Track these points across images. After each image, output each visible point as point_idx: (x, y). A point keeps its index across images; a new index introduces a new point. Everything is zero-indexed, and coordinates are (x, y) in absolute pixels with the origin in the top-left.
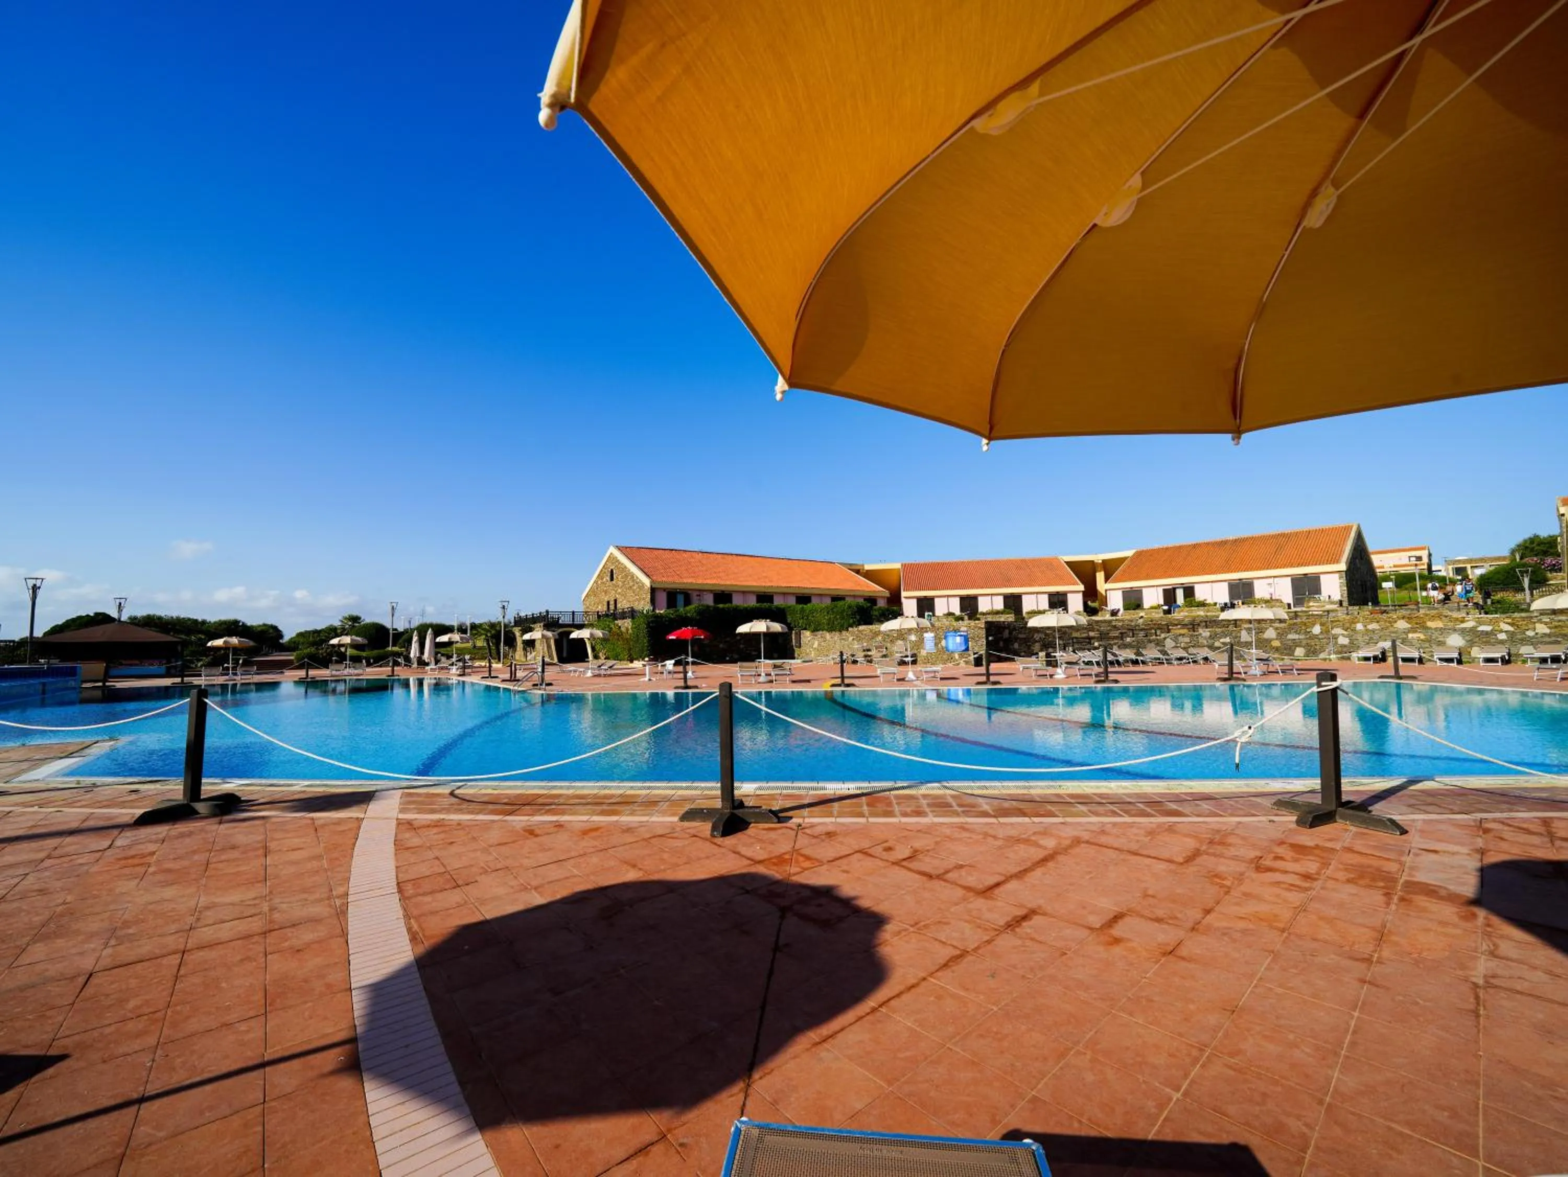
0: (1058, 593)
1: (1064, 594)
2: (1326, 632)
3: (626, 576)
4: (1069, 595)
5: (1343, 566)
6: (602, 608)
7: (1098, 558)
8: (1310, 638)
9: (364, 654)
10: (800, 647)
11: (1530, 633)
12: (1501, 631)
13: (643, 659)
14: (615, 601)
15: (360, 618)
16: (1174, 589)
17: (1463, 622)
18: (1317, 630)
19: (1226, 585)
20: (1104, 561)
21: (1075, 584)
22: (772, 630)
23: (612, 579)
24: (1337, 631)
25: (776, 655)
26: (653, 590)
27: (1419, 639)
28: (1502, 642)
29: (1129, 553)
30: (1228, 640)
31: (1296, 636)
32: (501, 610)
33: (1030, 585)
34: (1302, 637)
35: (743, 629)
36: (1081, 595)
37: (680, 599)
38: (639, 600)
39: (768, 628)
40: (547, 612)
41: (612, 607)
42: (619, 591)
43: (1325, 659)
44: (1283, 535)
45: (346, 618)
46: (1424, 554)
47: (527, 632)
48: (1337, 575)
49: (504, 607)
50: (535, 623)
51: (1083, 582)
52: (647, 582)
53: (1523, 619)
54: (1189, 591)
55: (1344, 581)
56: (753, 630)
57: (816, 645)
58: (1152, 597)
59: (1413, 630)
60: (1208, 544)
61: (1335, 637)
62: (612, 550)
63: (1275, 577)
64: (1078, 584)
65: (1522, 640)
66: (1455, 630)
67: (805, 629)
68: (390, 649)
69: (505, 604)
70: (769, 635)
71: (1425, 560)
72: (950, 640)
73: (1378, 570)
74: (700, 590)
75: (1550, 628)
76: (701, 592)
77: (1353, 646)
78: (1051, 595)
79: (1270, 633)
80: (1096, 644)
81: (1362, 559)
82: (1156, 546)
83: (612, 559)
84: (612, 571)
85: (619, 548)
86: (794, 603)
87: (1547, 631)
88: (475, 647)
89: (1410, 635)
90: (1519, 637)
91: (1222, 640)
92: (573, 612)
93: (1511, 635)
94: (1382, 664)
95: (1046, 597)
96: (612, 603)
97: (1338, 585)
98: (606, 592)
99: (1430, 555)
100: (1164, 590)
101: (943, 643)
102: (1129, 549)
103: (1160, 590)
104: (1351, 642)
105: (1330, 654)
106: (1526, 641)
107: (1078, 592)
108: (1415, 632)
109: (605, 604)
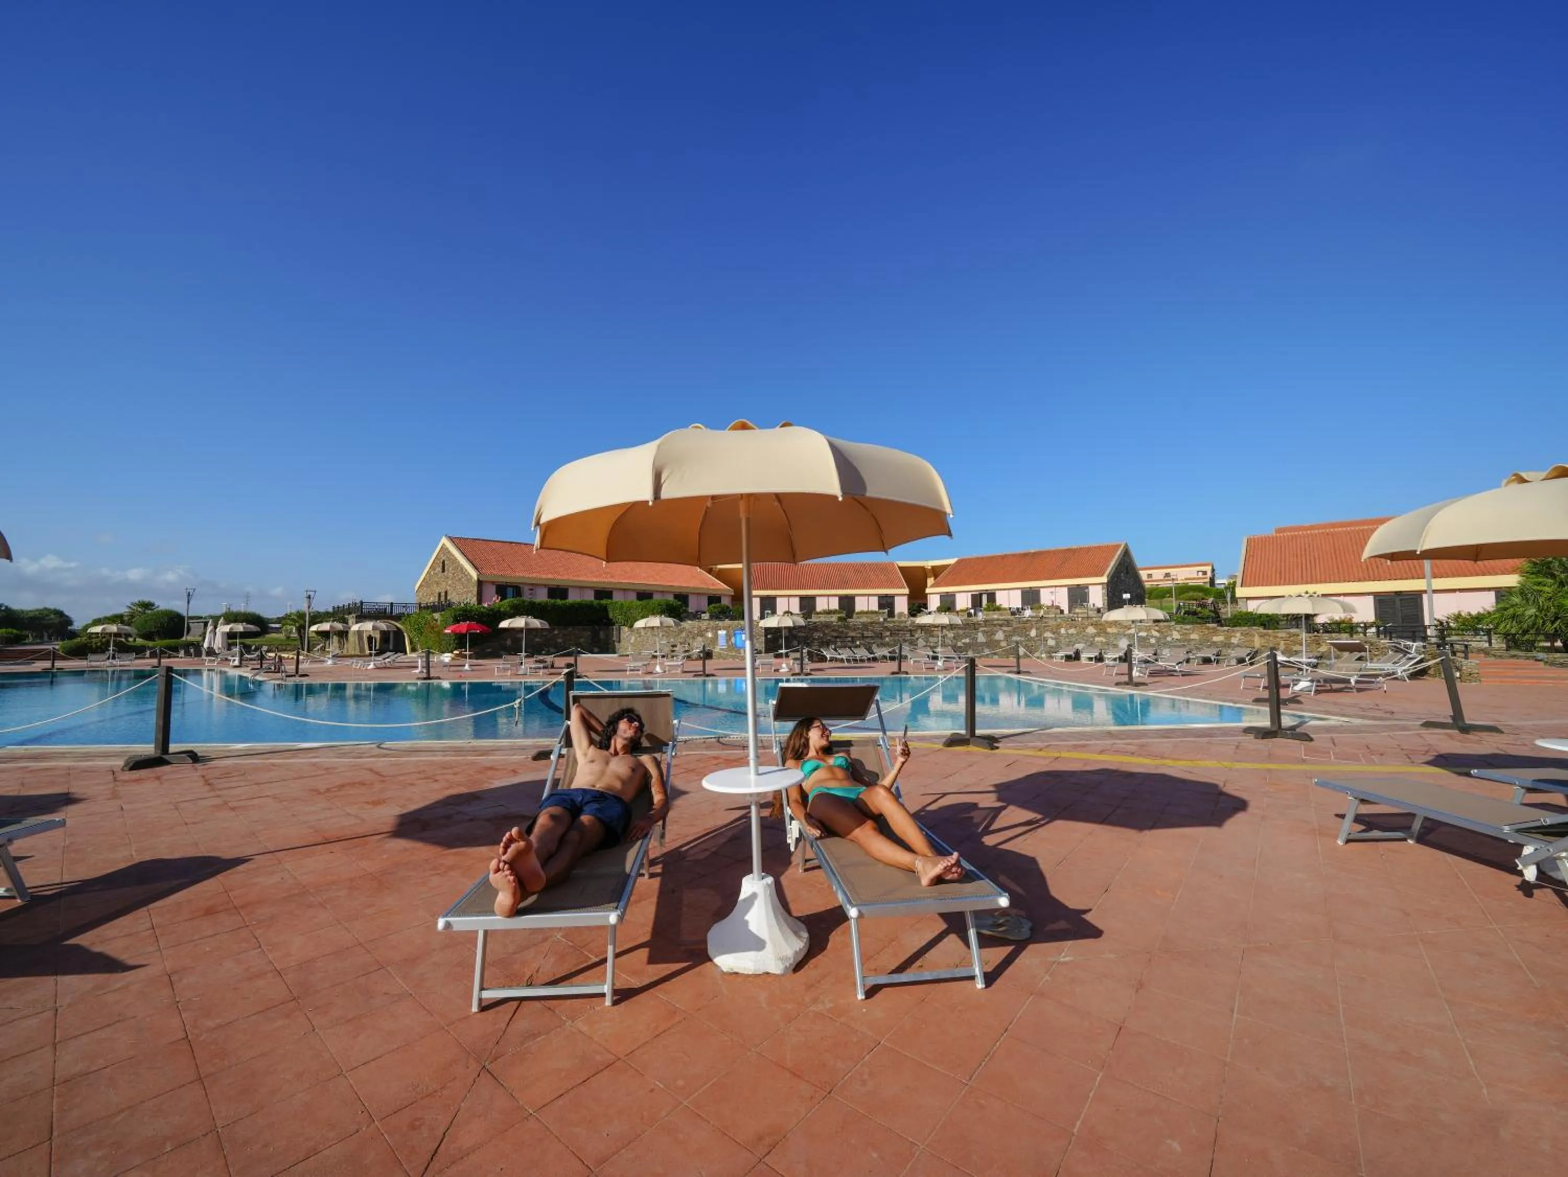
0: (886, 596)
1: (892, 597)
2: (1039, 635)
3: (456, 568)
4: (896, 598)
5: (1104, 579)
6: (433, 599)
7: (929, 564)
8: (1028, 640)
9: (151, 644)
10: (619, 642)
11: (1169, 639)
12: (1152, 637)
13: (452, 652)
14: (446, 593)
15: (153, 605)
16: (981, 595)
17: (1129, 629)
18: (1033, 633)
19: (1019, 592)
20: (933, 567)
21: (903, 587)
22: (532, 626)
23: (443, 571)
24: (1048, 634)
25: (596, 650)
26: (480, 583)
27: (1102, 642)
28: (1152, 646)
29: (952, 561)
30: (967, 640)
31: (1018, 639)
32: (306, 600)
33: (864, 587)
34: (1023, 639)
35: (504, 624)
36: (905, 598)
37: (510, 591)
38: (467, 593)
39: (526, 623)
40: (362, 603)
41: (443, 599)
42: (450, 582)
43: (1038, 658)
44: (1069, 550)
45: (134, 604)
46: (1208, 569)
47: (315, 624)
48: (1100, 587)
49: (309, 597)
50: (350, 613)
51: (909, 587)
52: (474, 574)
53: (1166, 627)
54: (992, 596)
55: (1105, 591)
56: (513, 626)
57: (632, 641)
58: (963, 601)
59: (1098, 635)
60: (1014, 555)
61: (1046, 640)
62: (444, 541)
63: (1056, 586)
64: (904, 588)
65: (1165, 644)
66: (1125, 635)
67: (624, 625)
68: (184, 638)
69: (312, 594)
70: (530, 631)
71: (1209, 574)
72: (738, 637)
73: (1146, 583)
74: (532, 584)
75: (1181, 635)
76: (533, 586)
77: (1056, 649)
78: (881, 597)
79: (1000, 636)
80: (858, 643)
81: (1127, 573)
82: (975, 555)
83: (444, 548)
84: (443, 563)
85: (452, 539)
86: (592, 599)
87: (1179, 637)
88: (288, 638)
89: (1096, 639)
90: (1162, 641)
91: (963, 641)
92: (392, 604)
93: (1158, 639)
94: (1077, 662)
95: (876, 598)
96: (443, 594)
97: (1101, 594)
98: (438, 583)
99: (1213, 570)
100: (972, 595)
101: (733, 640)
102: (953, 558)
103: (970, 594)
104: (1057, 644)
105: (1042, 653)
106: (1166, 645)
107: (905, 595)
108: (1100, 636)
109: (437, 596)
